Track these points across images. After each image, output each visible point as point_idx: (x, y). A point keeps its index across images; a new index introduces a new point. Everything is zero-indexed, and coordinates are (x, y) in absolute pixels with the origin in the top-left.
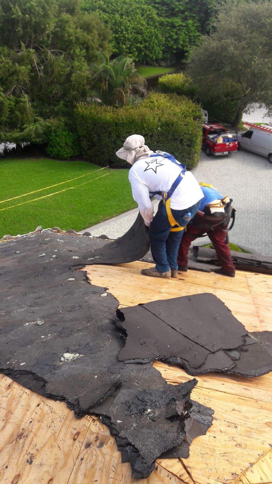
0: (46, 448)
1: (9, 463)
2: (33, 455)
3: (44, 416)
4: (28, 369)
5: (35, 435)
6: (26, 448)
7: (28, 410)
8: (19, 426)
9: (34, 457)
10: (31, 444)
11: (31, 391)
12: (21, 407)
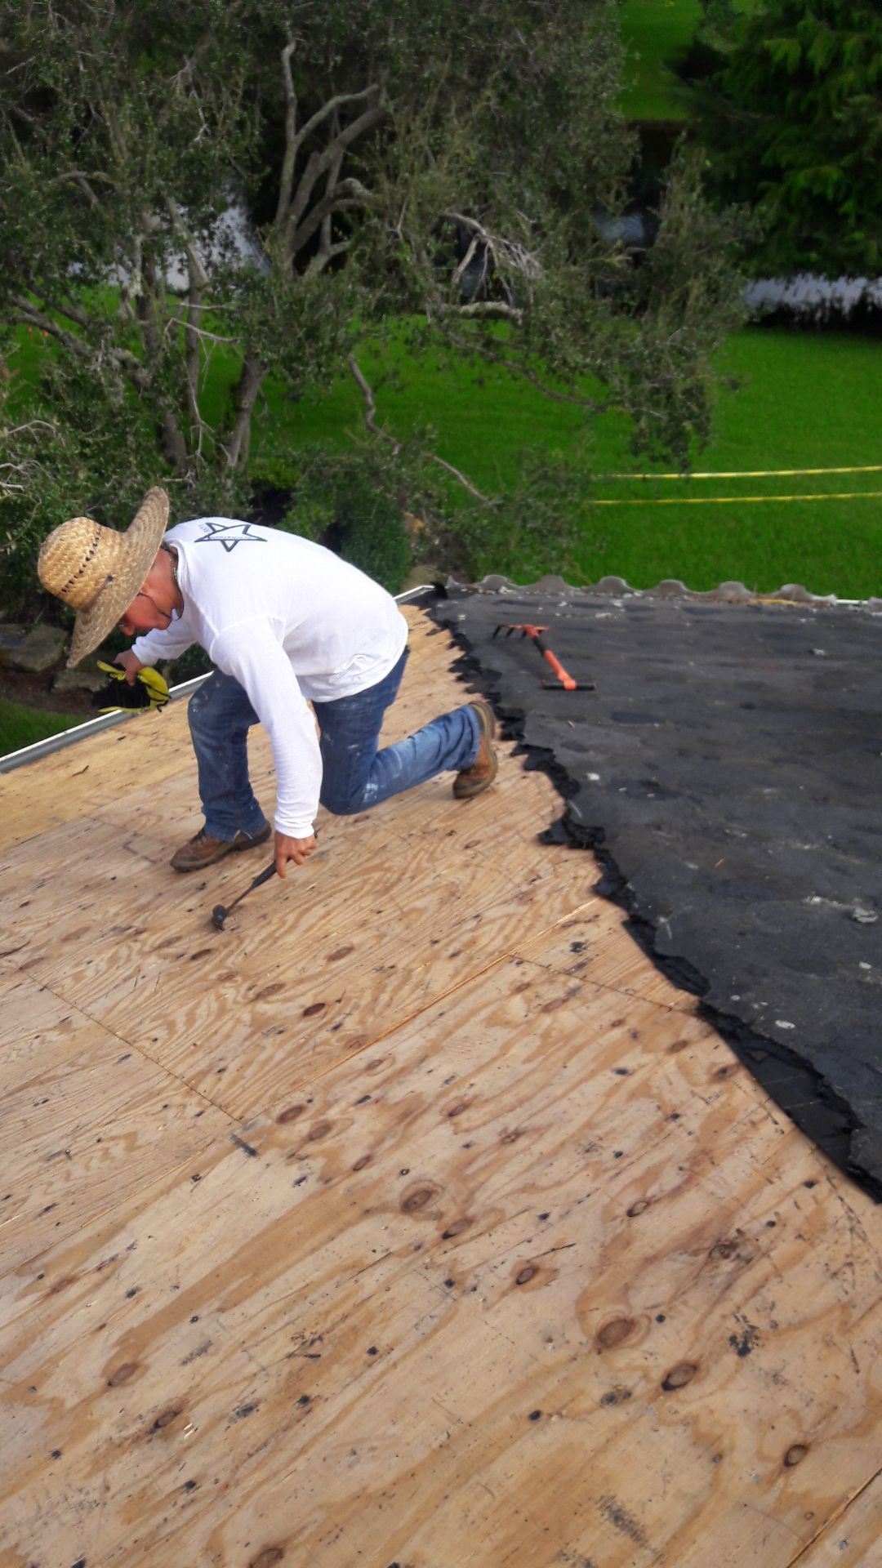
0: (805, 1337)
1: (670, 1309)
2: (756, 1333)
3: (823, 1230)
4: (803, 1052)
5: (778, 1273)
6: (737, 1295)
7: (771, 1182)
8: (728, 1215)
9: (757, 1338)
10: (755, 1292)
11: (793, 1126)
12: (747, 1157)
